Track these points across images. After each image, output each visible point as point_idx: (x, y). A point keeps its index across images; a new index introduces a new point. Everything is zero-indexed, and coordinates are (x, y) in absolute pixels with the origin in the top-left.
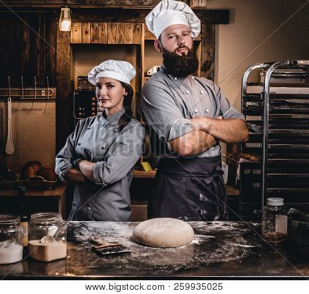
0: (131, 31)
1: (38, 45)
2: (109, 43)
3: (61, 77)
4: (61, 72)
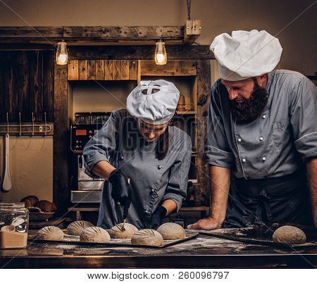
0: (128, 67)
1: (36, 82)
2: (106, 79)
3: (58, 113)
4: (58, 108)
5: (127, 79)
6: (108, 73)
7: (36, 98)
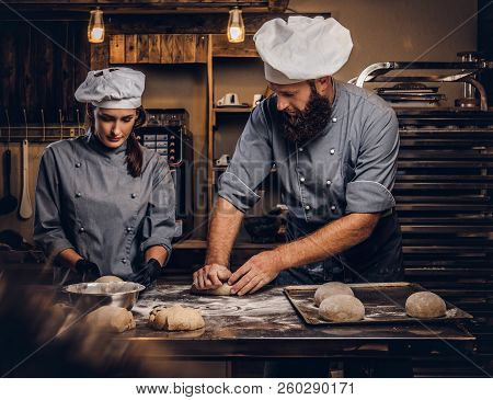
2: (163, 62)
5: (193, 61)
6: (165, 53)
7: (64, 89)
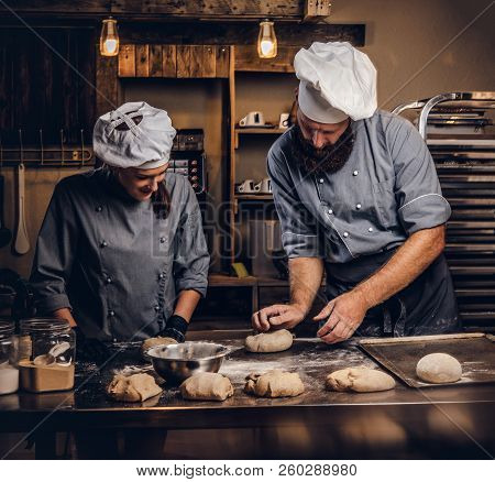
0: (214, 57)
1: (66, 79)
2: (179, 76)
5: (213, 75)
6: (182, 66)
7: (67, 106)
